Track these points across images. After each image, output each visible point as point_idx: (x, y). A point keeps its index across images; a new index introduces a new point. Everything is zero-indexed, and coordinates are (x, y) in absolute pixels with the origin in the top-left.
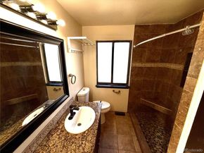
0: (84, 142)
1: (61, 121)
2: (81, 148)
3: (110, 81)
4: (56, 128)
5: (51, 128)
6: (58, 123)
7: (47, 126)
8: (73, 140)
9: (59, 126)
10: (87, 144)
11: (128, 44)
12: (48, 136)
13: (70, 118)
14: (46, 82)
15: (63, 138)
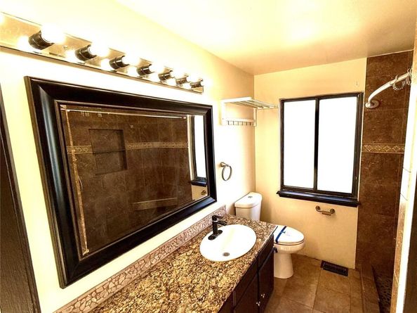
0: (220, 275)
1: (196, 239)
2: (213, 280)
3: (311, 186)
4: (187, 247)
5: (181, 243)
6: (191, 240)
7: (175, 239)
8: (206, 268)
9: (192, 244)
10: (225, 278)
11: (354, 100)
12: (174, 253)
13: (211, 238)
14: (192, 178)
15: (193, 262)
